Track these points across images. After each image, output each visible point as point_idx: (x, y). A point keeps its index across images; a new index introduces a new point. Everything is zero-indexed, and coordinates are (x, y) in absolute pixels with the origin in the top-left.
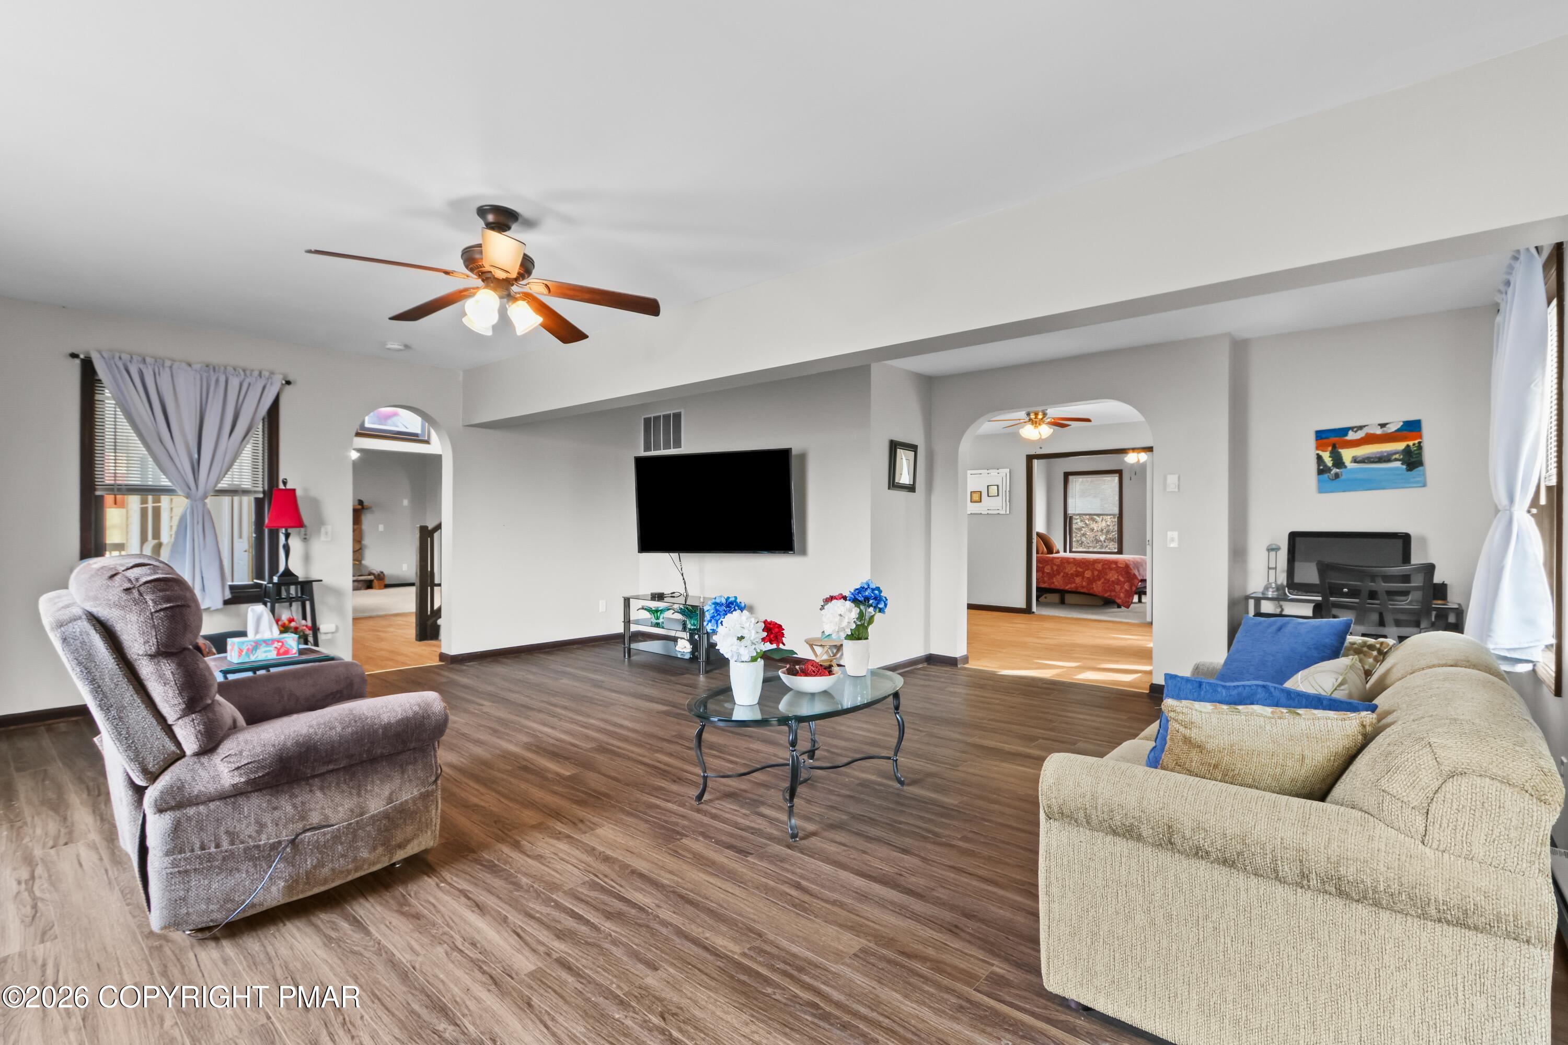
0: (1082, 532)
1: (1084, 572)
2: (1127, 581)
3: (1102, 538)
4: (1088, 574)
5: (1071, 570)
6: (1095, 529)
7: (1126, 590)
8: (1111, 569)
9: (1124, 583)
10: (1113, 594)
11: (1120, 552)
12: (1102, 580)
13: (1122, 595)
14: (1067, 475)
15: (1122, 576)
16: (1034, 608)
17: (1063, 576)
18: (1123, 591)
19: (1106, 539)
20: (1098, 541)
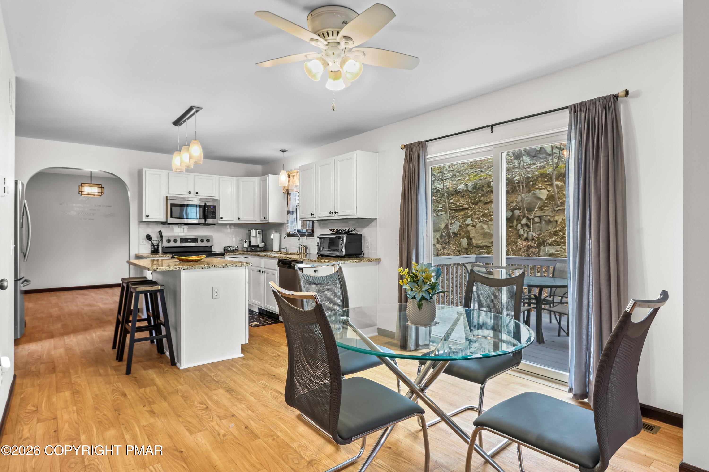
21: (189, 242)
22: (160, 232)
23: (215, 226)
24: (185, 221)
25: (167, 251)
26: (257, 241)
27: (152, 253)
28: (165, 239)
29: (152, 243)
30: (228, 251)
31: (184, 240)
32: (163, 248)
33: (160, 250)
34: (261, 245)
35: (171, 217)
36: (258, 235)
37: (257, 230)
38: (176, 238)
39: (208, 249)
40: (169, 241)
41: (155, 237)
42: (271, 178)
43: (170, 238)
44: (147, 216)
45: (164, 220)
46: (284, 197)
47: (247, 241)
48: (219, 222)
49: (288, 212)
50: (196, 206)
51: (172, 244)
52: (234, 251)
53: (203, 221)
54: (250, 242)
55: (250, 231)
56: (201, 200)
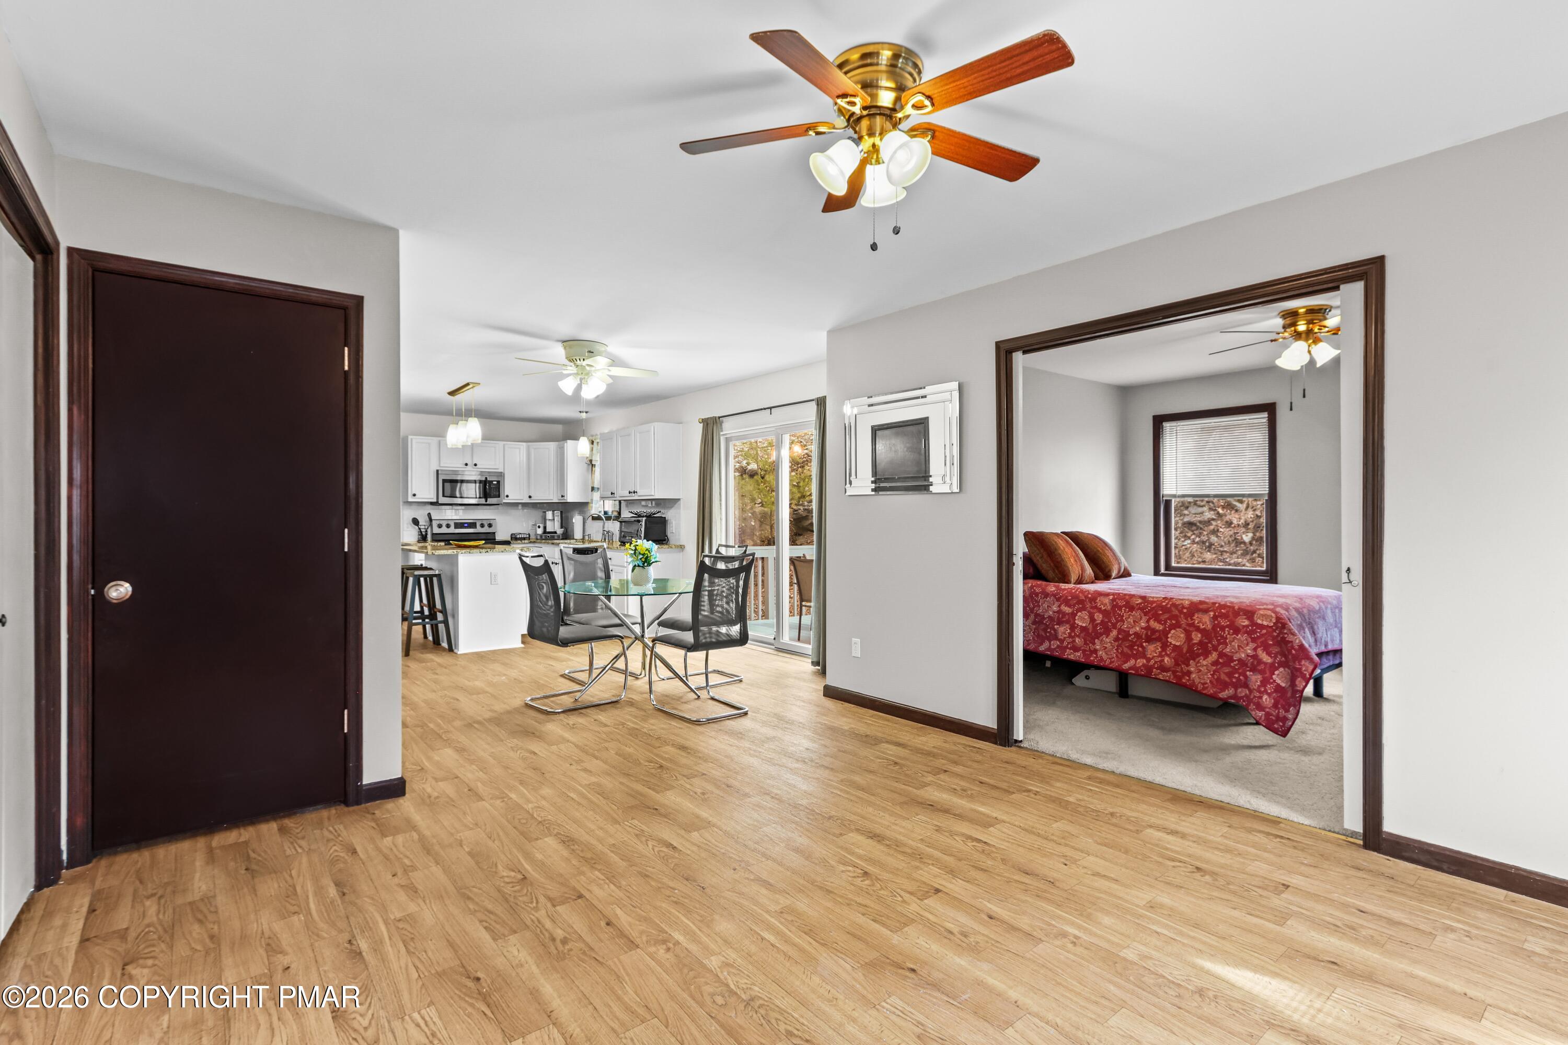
0: (1212, 527)
1: (1165, 633)
2: (1281, 664)
3: (1247, 538)
4: (1176, 638)
5: (1136, 624)
6: (1235, 522)
7: (1278, 688)
8: (1237, 631)
9: (1273, 668)
10: (1242, 692)
11: (1271, 576)
12: (1214, 656)
13: (1266, 700)
14: (1159, 421)
15: (1266, 649)
16: (1019, 733)
17: (1117, 639)
18: (1270, 688)
19: (1253, 538)
20: (1239, 542)
21: (466, 527)
22: (429, 515)
23: (499, 507)
24: (459, 501)
25: (437, 538)
26: (554, 525)
27: (419, 541)
28: (435, 524)
29: (420, 529)
30: (516, 539)
31: (458, 525)
32: (433, 534)
33: (429, 537)
34: (560, 531)
35: (444, 496)
36: (556, 518)
37: (553, 511)
38: (450, 522)
39: (490, 537)
40: (440, 526)
41: (423, 522)
42: (570, 444)
43: (441, 522)
44: (414, 495)
45: (435, 500)
46: (588, 470)
47: (541, 526)
48: (504, 501)
49: (593, 489)
50: (475, 482)
51: (444, 530)
52: (524, 539)
53: (483, 501)
54: (545, 528)
55: (545, 512)
56: (482, 473)
